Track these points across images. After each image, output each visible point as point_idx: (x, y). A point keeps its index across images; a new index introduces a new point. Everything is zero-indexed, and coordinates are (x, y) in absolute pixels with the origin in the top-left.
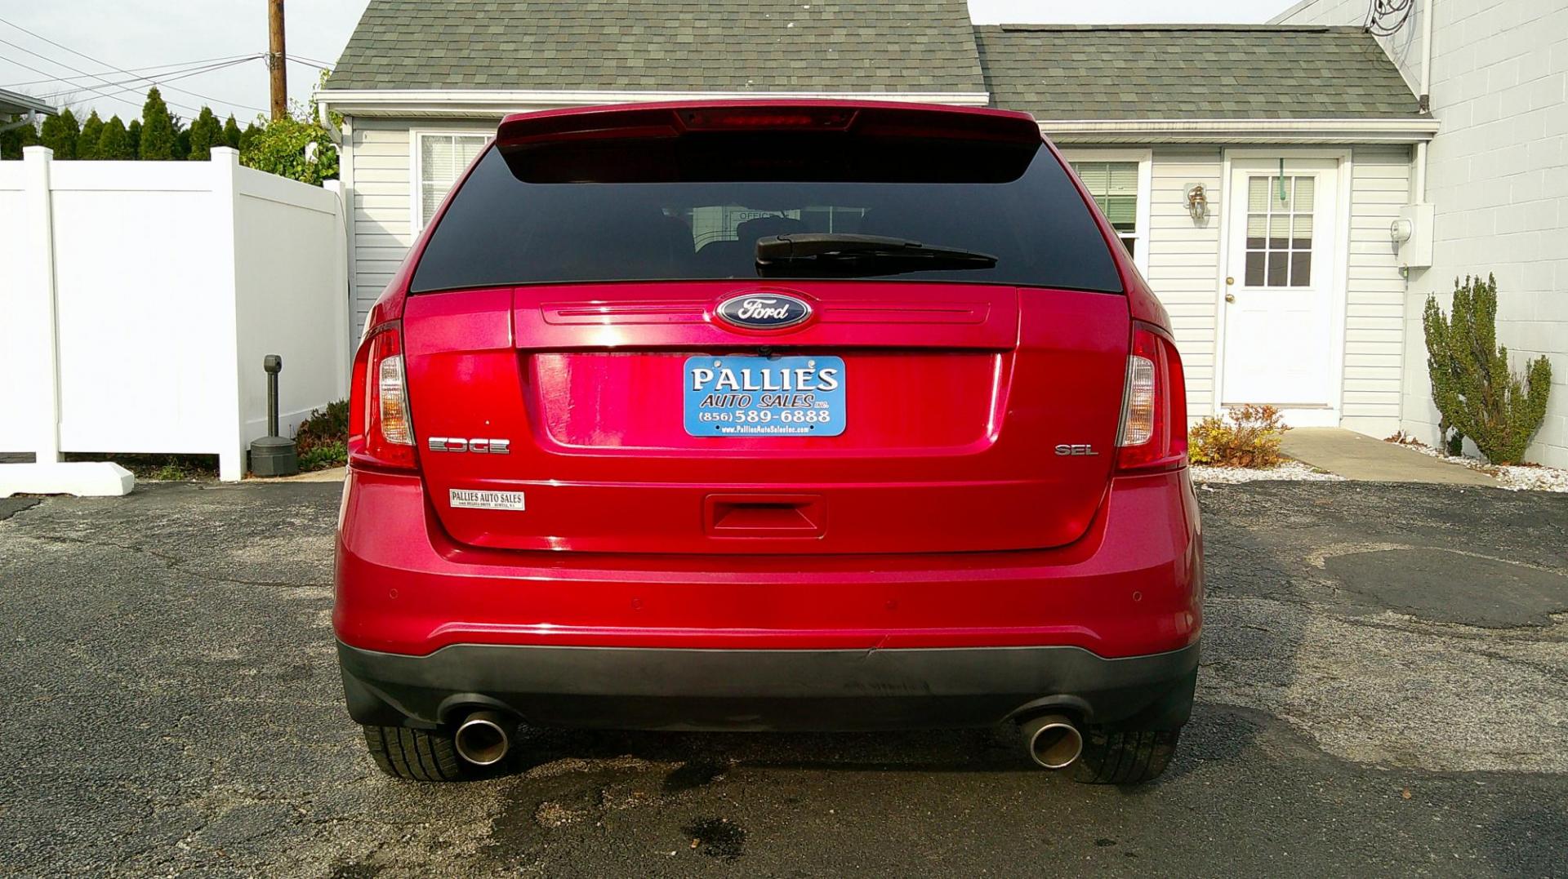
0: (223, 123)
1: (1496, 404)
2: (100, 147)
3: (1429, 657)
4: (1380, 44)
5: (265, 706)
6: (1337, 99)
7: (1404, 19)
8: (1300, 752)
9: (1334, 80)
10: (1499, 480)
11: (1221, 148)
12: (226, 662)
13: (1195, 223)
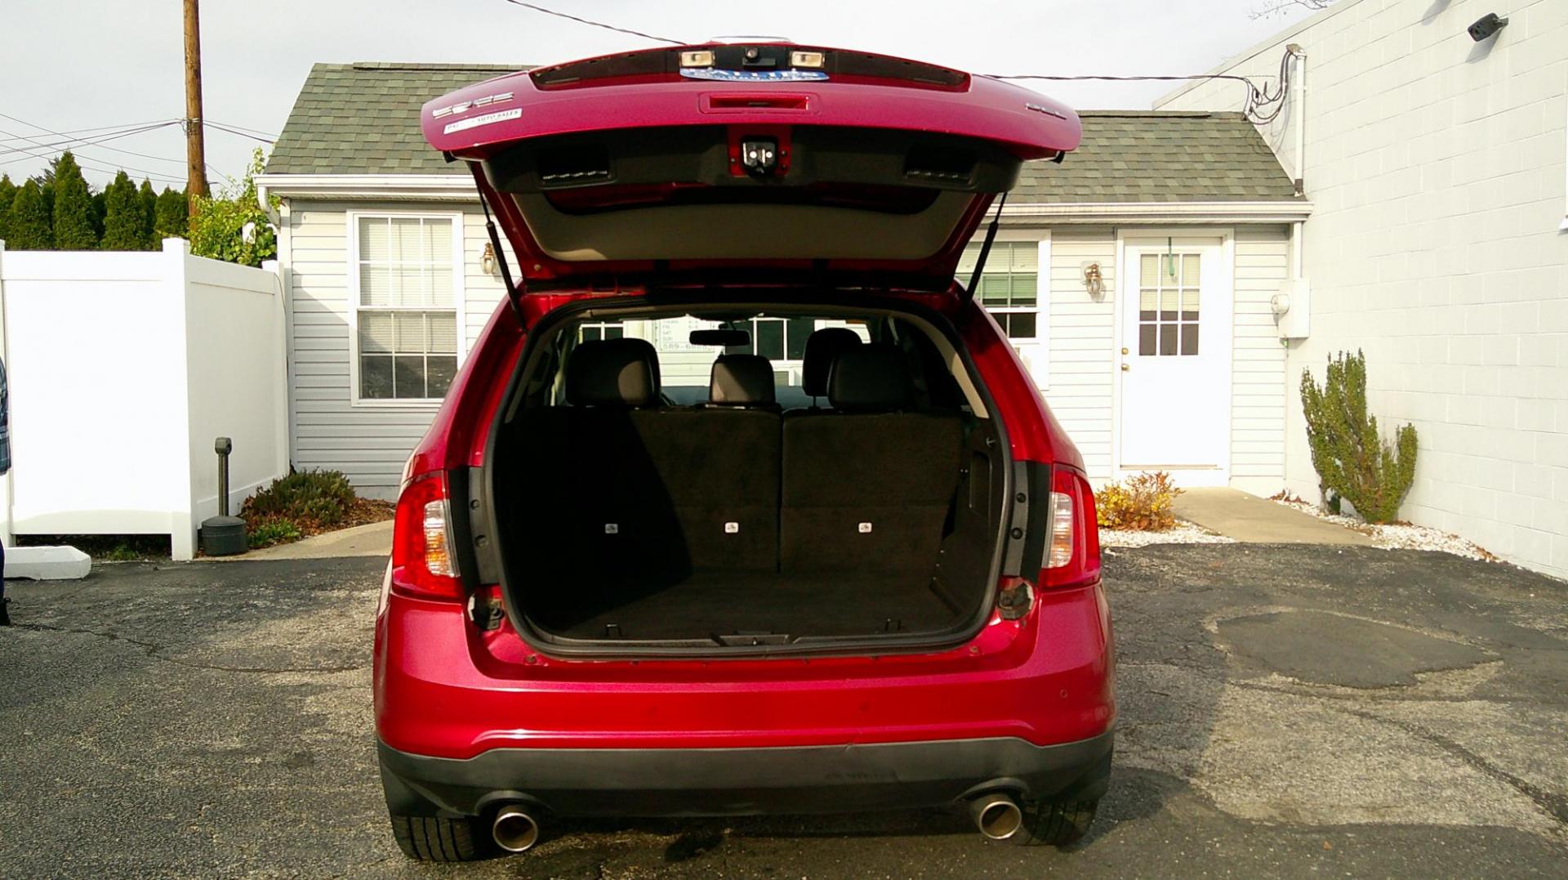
0: (139, 188)
1: (1369, 469)
2: (15, 211)
3: (1309, 718)
4: (1258, 130)
5: (277, 793)
6: (1219, 183)
7: (1279, 109)
8: (1199, 811)
9: (1216, 164)
10: (1374, 539)
11: (1114, 228)
12: (231, 751)
13: (1093, 297)
